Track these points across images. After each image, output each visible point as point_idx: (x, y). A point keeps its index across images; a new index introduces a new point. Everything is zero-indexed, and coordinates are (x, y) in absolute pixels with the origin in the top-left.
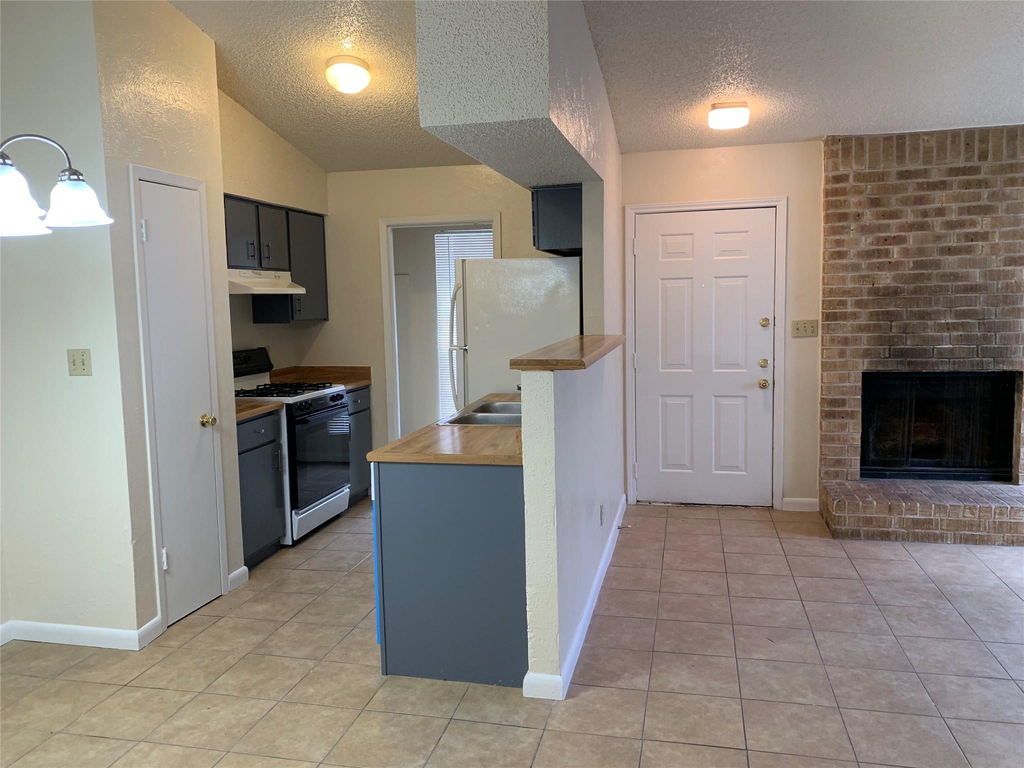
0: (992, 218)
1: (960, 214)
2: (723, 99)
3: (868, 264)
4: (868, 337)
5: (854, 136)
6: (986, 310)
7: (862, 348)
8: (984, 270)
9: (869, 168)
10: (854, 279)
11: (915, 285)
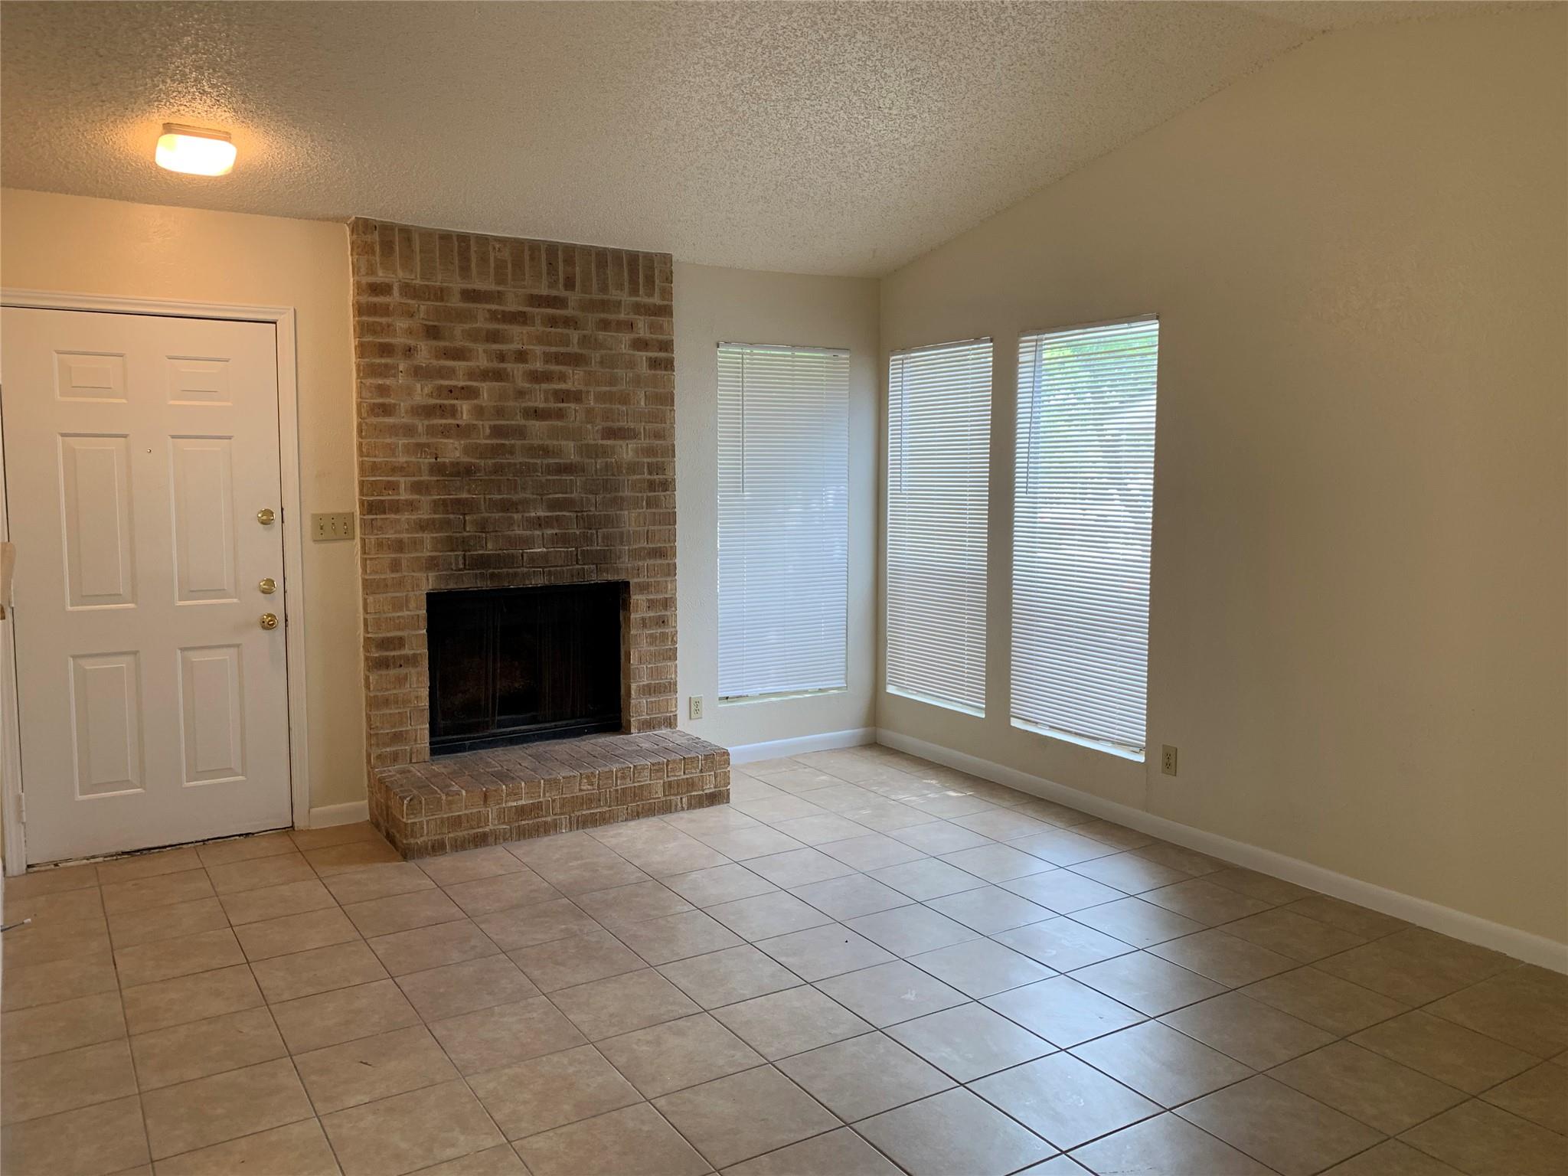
0: (585, 371)
1: (546, 362)
3: (427, 426)
4: (432, 538)
5: (396, 225)
6: (584, 499)
7: (425, 555)
8: (578, 443)
9: (422, 278)
10: (407, 449)
11: (493, 461)
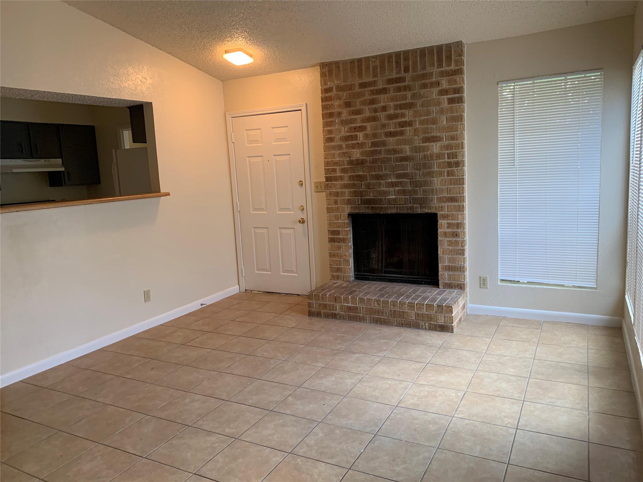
0: (414, 111)
1: (396, 109)
3: (346, 145)
4: (349, 191)
6: (414, 173)
7: (346, 198)
8: (411, 146)
9: (343, 82)
10: (340, 155)
11: (373, 158)
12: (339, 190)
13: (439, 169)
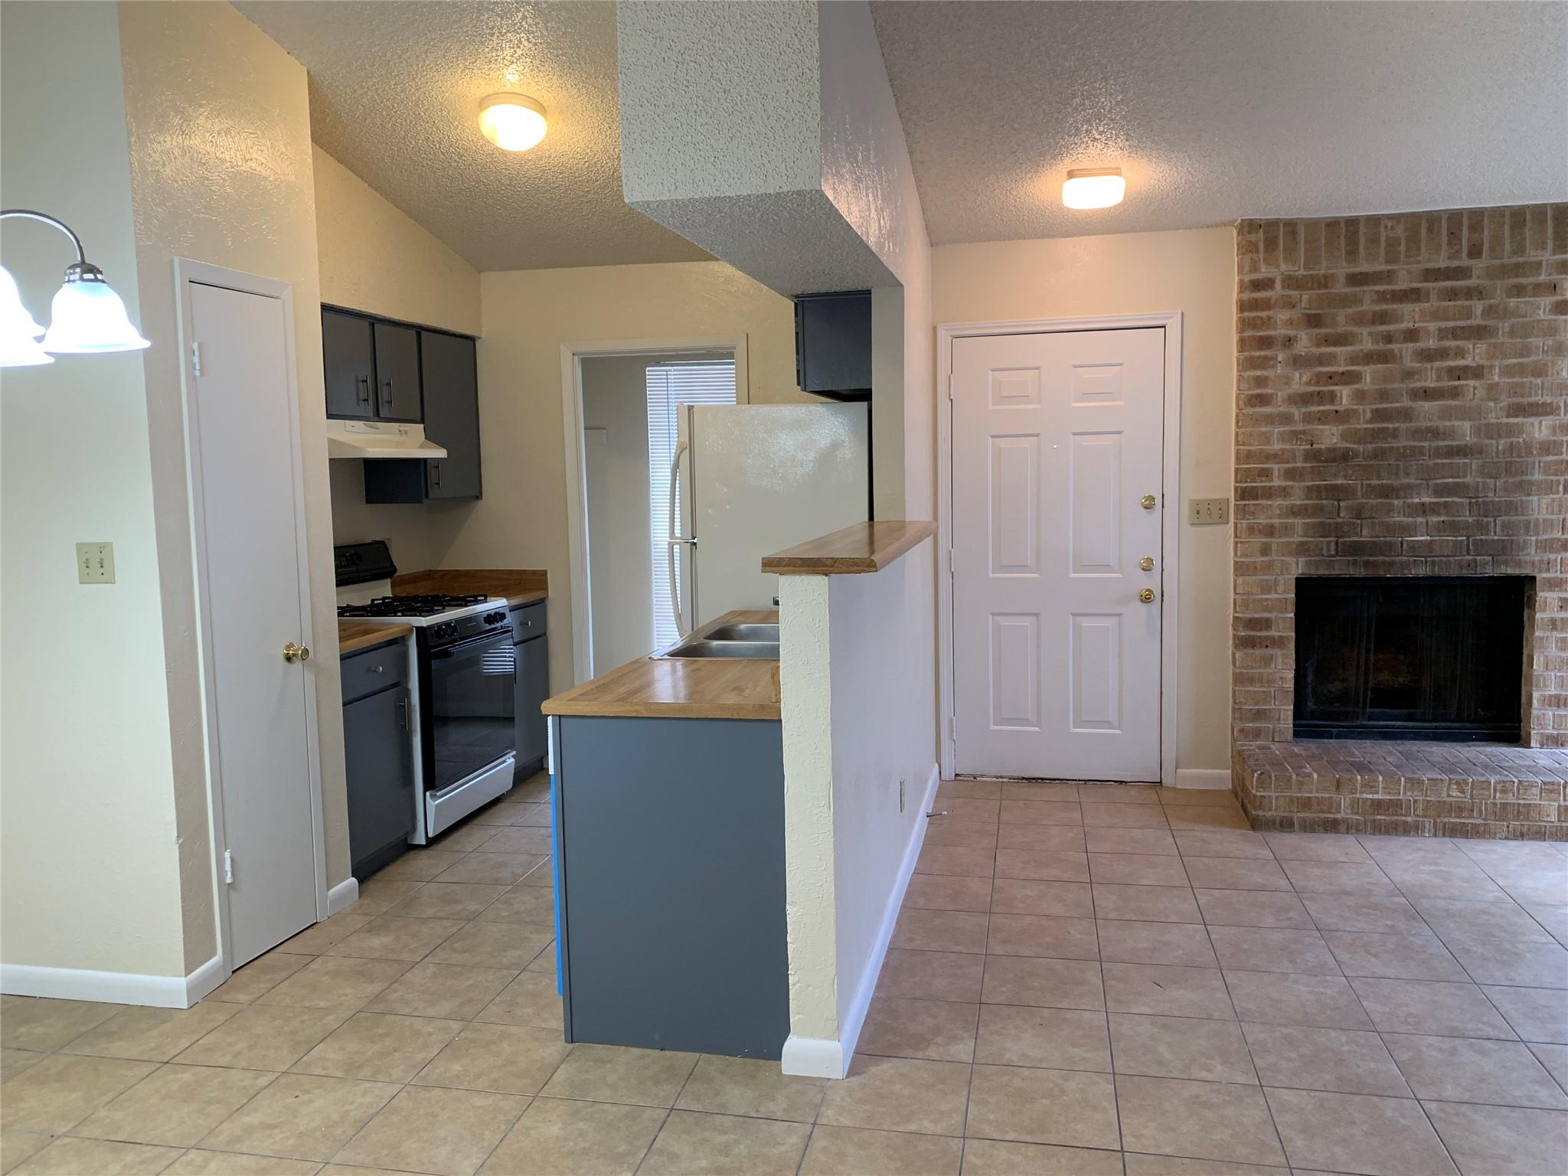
0: (1489, 344)
1: (1441, 338)
2: (1085, 164)
3: (1304, 413)
4: (1304, 524)
5: (1281, 220)
6: (1481, 483)
7: (1295, 540)
8: (1477, 423)
9: (1305, 268)
10: (1282, 437)
11: (1374, 446)
12: (1276, 521)
13: (1544, 477)
